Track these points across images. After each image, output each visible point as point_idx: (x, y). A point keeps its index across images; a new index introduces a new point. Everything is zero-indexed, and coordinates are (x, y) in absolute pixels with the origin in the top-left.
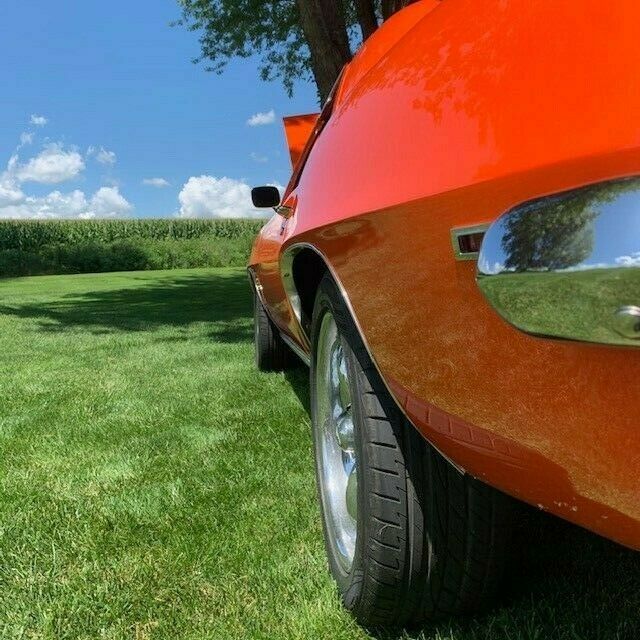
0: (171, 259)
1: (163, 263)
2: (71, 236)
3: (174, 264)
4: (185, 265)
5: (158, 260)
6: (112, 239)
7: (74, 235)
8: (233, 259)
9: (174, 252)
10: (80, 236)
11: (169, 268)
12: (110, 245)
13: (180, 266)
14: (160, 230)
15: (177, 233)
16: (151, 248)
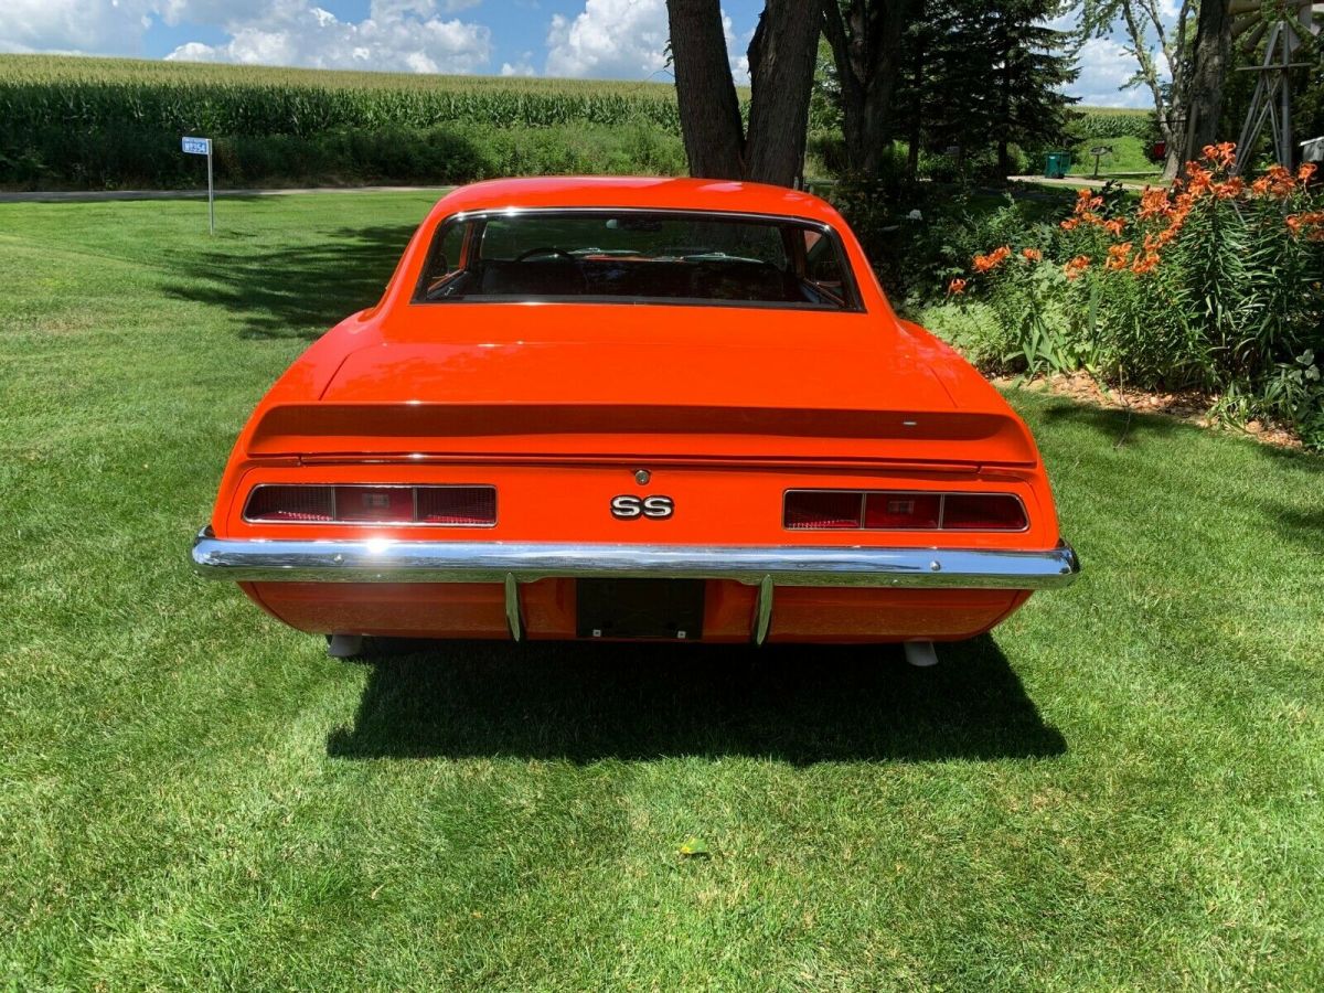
0: (516, 159)
1: (503, 165)
2: (370, 115)
3: (520, 167)
4: (538, 168)
5: (496, 160)
6: (431, 122)
7: (375, 114)
8: (612, 162)
9: (520, 149)
10: (384, 115)
11: (512, 175)
12: (426, 132)
13: (528, 171)
14: (506, 108)
15: (530, 117)
16: (486, 141)
